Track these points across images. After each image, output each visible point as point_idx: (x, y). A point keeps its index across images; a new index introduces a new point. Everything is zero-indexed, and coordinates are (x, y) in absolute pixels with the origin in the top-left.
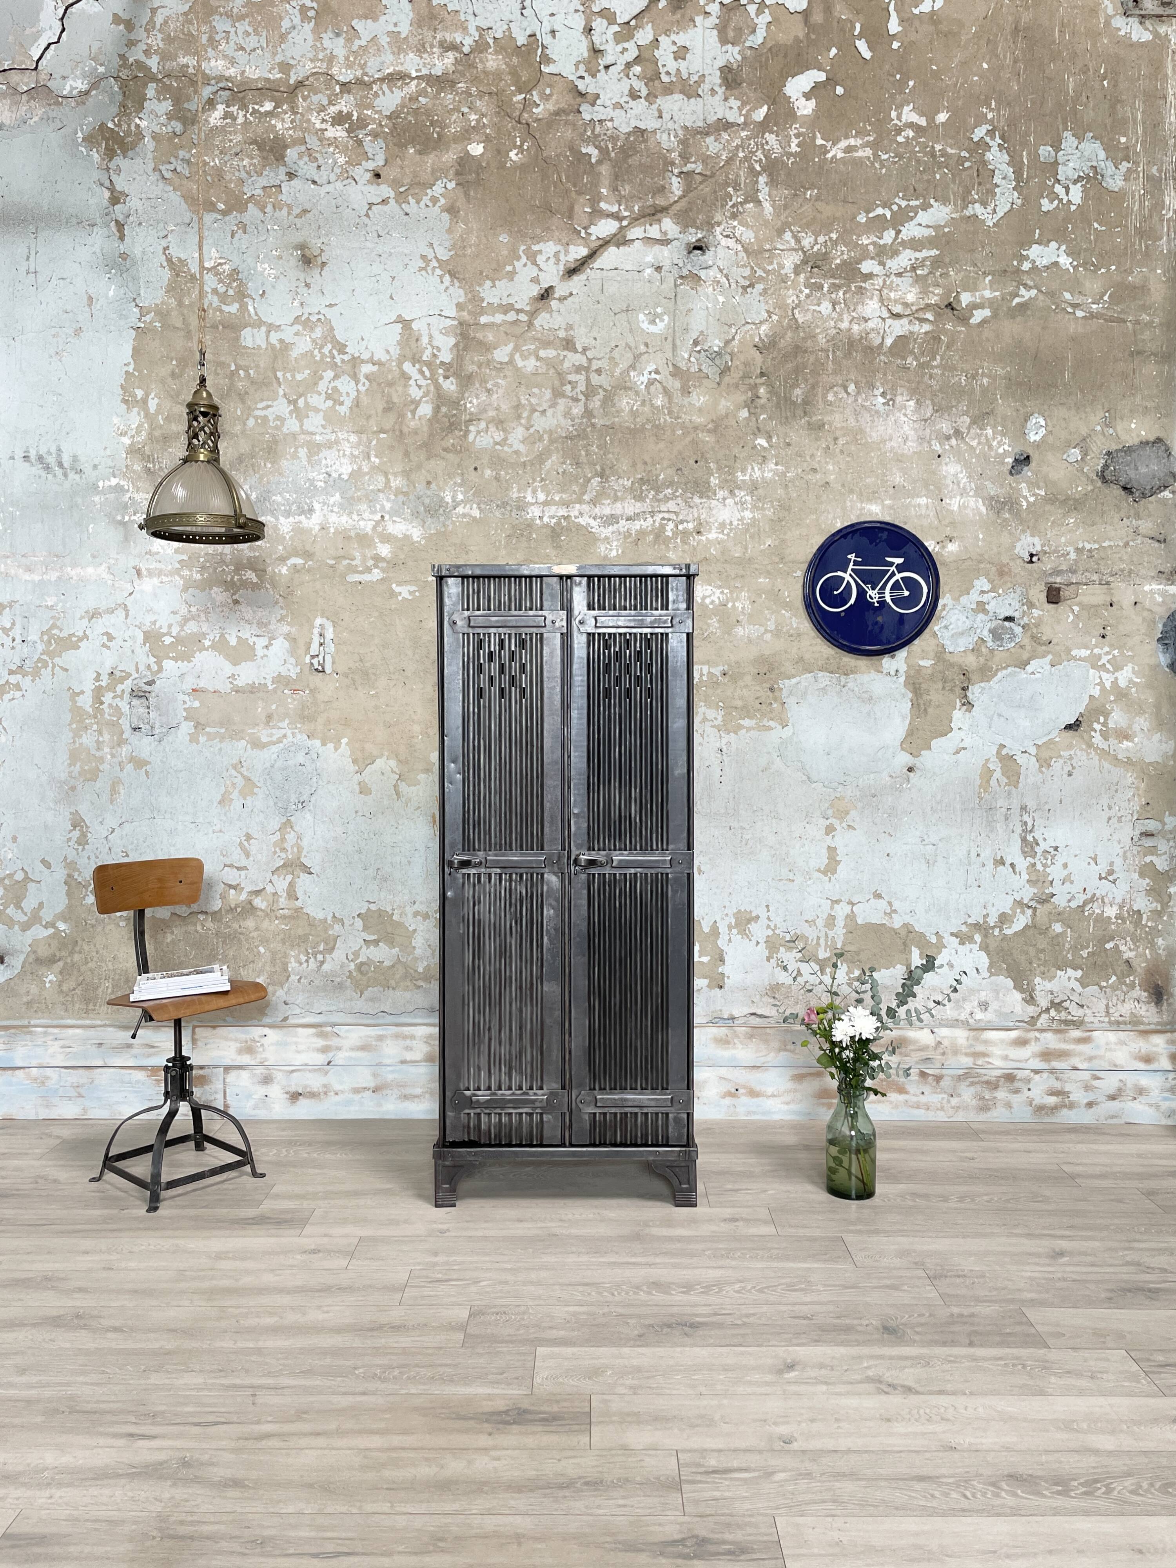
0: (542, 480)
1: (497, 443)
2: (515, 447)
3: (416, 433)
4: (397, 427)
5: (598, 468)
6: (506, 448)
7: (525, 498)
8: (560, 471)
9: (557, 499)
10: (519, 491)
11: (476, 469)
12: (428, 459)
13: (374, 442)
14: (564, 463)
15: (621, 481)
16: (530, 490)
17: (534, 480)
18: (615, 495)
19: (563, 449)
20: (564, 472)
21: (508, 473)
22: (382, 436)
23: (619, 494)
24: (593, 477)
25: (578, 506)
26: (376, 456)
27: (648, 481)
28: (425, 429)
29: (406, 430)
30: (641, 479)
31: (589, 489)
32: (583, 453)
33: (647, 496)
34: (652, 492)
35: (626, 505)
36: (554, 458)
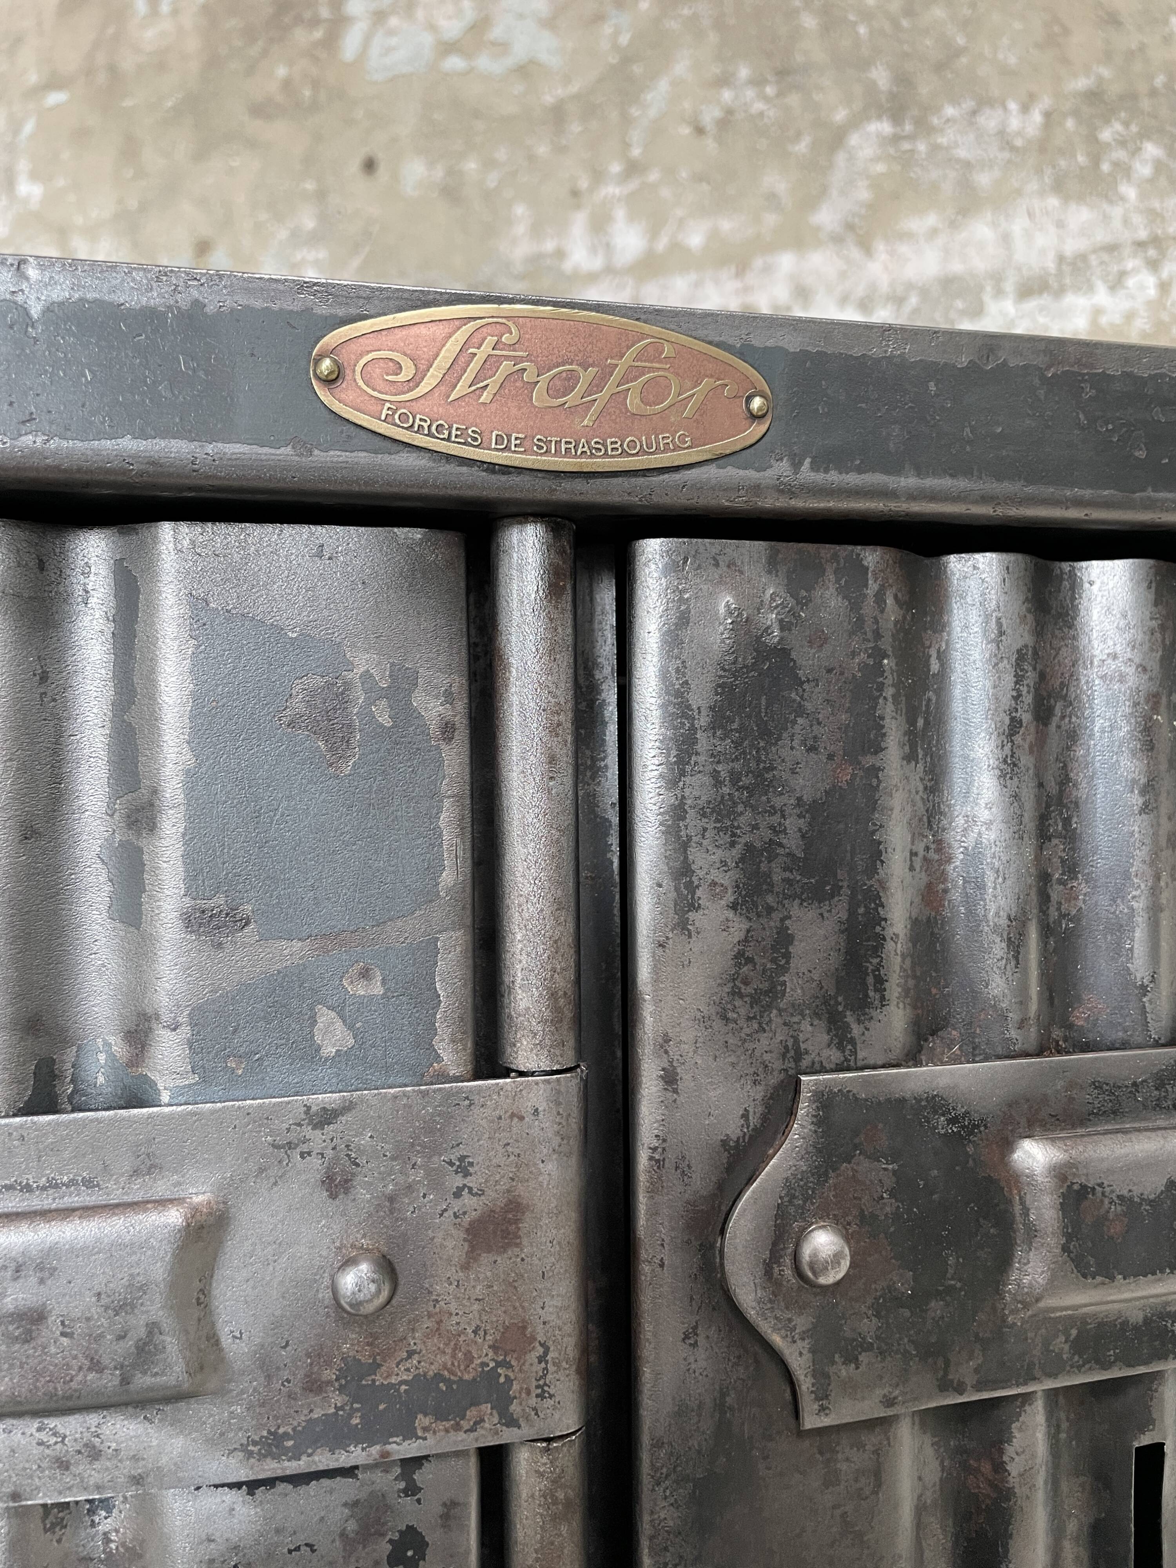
0: (633, 168)
1: (448, 48)
2: (520, 52)
3: (161, 67)
4: (101, 59)
5: (881, 76)
6: (484, 63)
7: (560, 254)
8: (710, 115)
9: (695, 239)
10: (537, 230)
11: (370, 165)
12: (200, 155)
13: (29, 127)
14: (724, 80)
15: (989, 120)
16: (579, 223)
17: (598, 176)
18: (966, 186)
19: (719, 24)
20: (726, 122)
21: (489, 164)
22: (55, 98)
23: (984, 179)
24: (855, 122)
25: (786, 261)
26: (34, 176)
27: (1130, 98)
28: (193, 44)
29: (128, 62)
30: (1094, 96)
31: (838, 177)
32: (809, 22)
33: (1124, 170)
34: (1151, 150)
35: (1018, 226)
36: (681, 67)
